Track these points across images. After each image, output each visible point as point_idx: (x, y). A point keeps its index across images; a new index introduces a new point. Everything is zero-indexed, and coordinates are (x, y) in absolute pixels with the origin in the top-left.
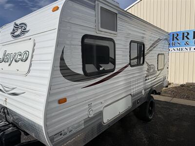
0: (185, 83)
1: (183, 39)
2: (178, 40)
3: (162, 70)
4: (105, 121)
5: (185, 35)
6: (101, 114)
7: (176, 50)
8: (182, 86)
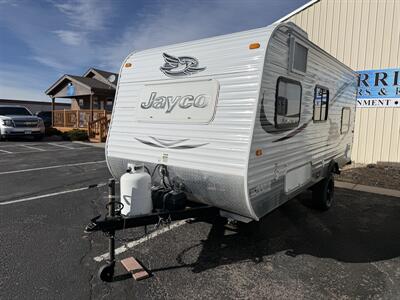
0: (375, 162)
1: (376, 84)
2: (367, 85)
3: (346, 133)
4: (287, 190)
5: (380, 78)
6: (283, 179)
7: (363, 103)
8: (371, 166)
